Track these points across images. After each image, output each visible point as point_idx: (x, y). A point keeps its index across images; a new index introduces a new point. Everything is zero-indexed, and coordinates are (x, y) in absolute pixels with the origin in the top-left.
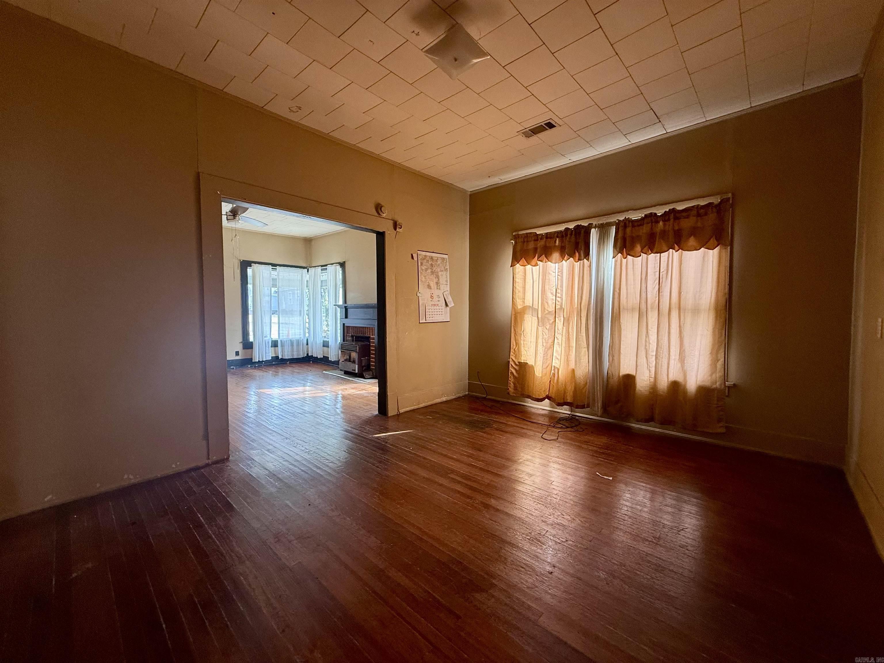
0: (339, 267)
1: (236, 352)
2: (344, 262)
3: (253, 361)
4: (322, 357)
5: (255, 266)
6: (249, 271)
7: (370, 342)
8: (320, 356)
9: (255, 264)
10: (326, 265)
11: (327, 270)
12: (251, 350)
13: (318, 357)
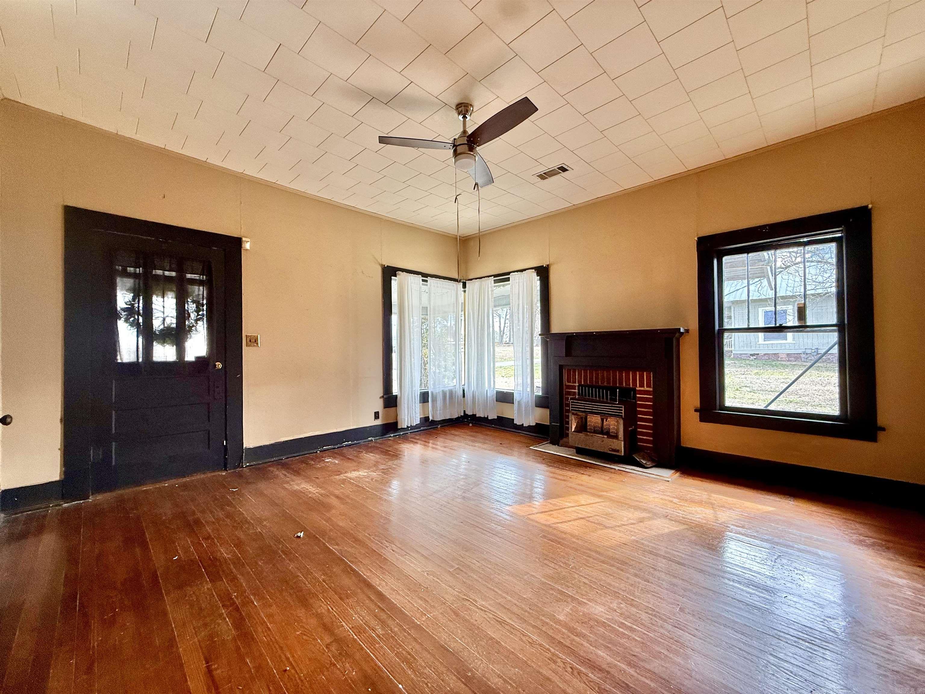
0: (535, 274)
1: (375, 413)
2: (548, 265)
3: (399, 427)
4: (496, 418)
5: (401, 275)
6: (395, 283)
7: (635, 398)
8: (492, 416)
9: (403, 272)
10: (508, 273)
11: (509, 281)
12: (394, 409)
13: (489, 418)
